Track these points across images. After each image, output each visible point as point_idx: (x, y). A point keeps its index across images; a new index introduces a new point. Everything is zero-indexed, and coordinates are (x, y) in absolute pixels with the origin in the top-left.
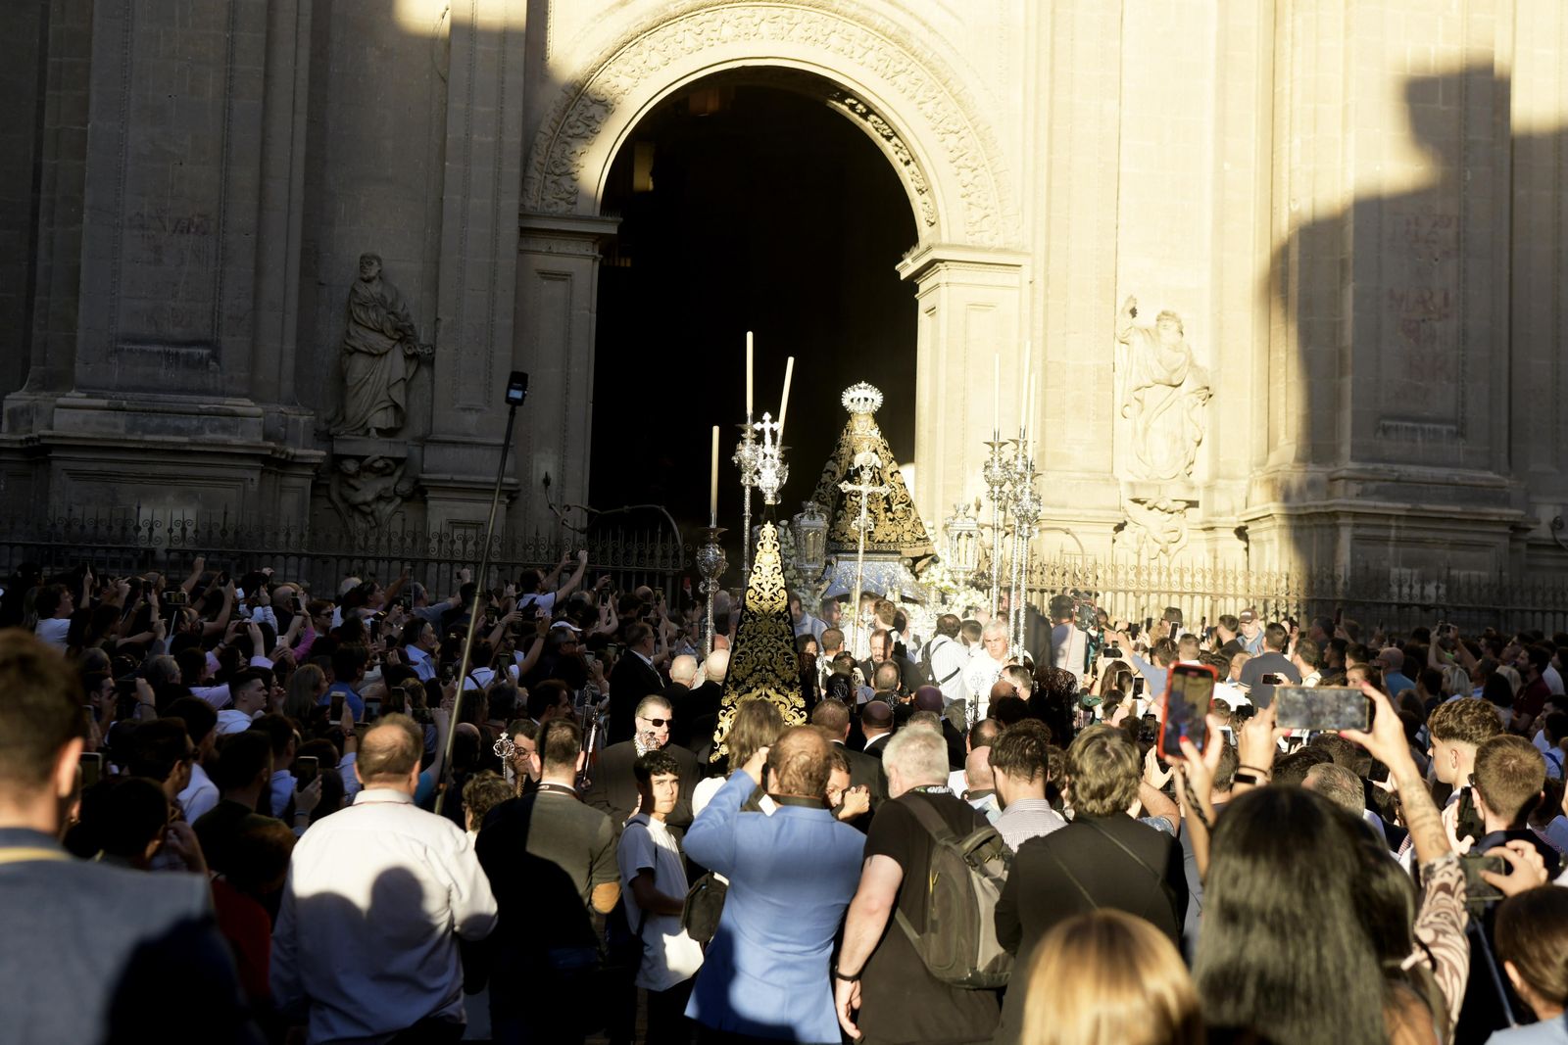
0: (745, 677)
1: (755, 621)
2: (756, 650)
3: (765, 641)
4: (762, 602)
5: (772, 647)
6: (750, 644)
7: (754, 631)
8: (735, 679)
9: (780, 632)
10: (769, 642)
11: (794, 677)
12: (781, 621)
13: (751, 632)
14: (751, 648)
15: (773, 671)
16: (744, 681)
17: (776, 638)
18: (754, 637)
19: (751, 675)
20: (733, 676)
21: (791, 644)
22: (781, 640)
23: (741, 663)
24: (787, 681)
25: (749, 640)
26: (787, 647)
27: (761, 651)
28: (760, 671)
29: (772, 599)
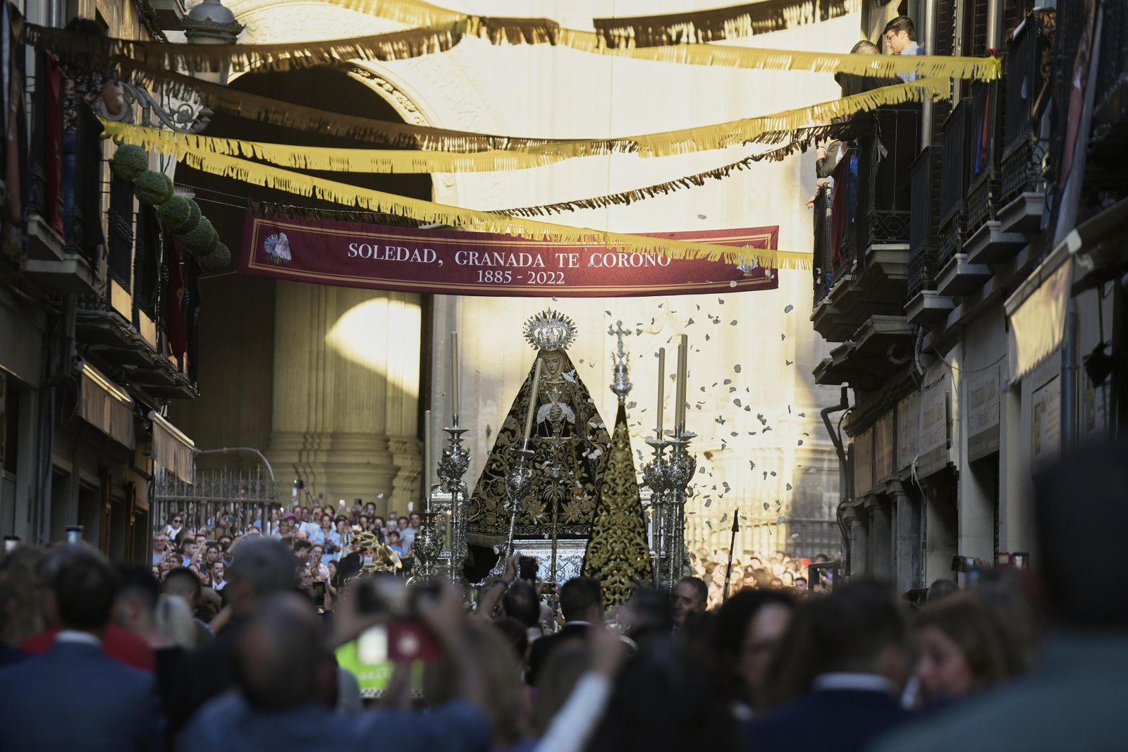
0: (600, 565)
1: (609, 514)
2: (611, 541)
3: (619, 532)
4: (616, 496)
5: (625, 538)
6: (605, 535)
7: (609, 523)
8: (591, 568)
9: (632, 525)
10: (623, 533)
11: (645, 567)
12: (633, 514)
13: (606, 524)
14: (606, 539)
15: (627, 560)
16: (600, 569)
17: (629, 529)
18: (609, 529)
19: (606, 564)
20: (590, 565)
21: (643, 535)
22: (634, 532)
23: (597, 552)
24: (639, 569)
25: (604, 532)
26: (638, 538)
27: (615, 542)
28: (615, 560)
29: (625, 494)
